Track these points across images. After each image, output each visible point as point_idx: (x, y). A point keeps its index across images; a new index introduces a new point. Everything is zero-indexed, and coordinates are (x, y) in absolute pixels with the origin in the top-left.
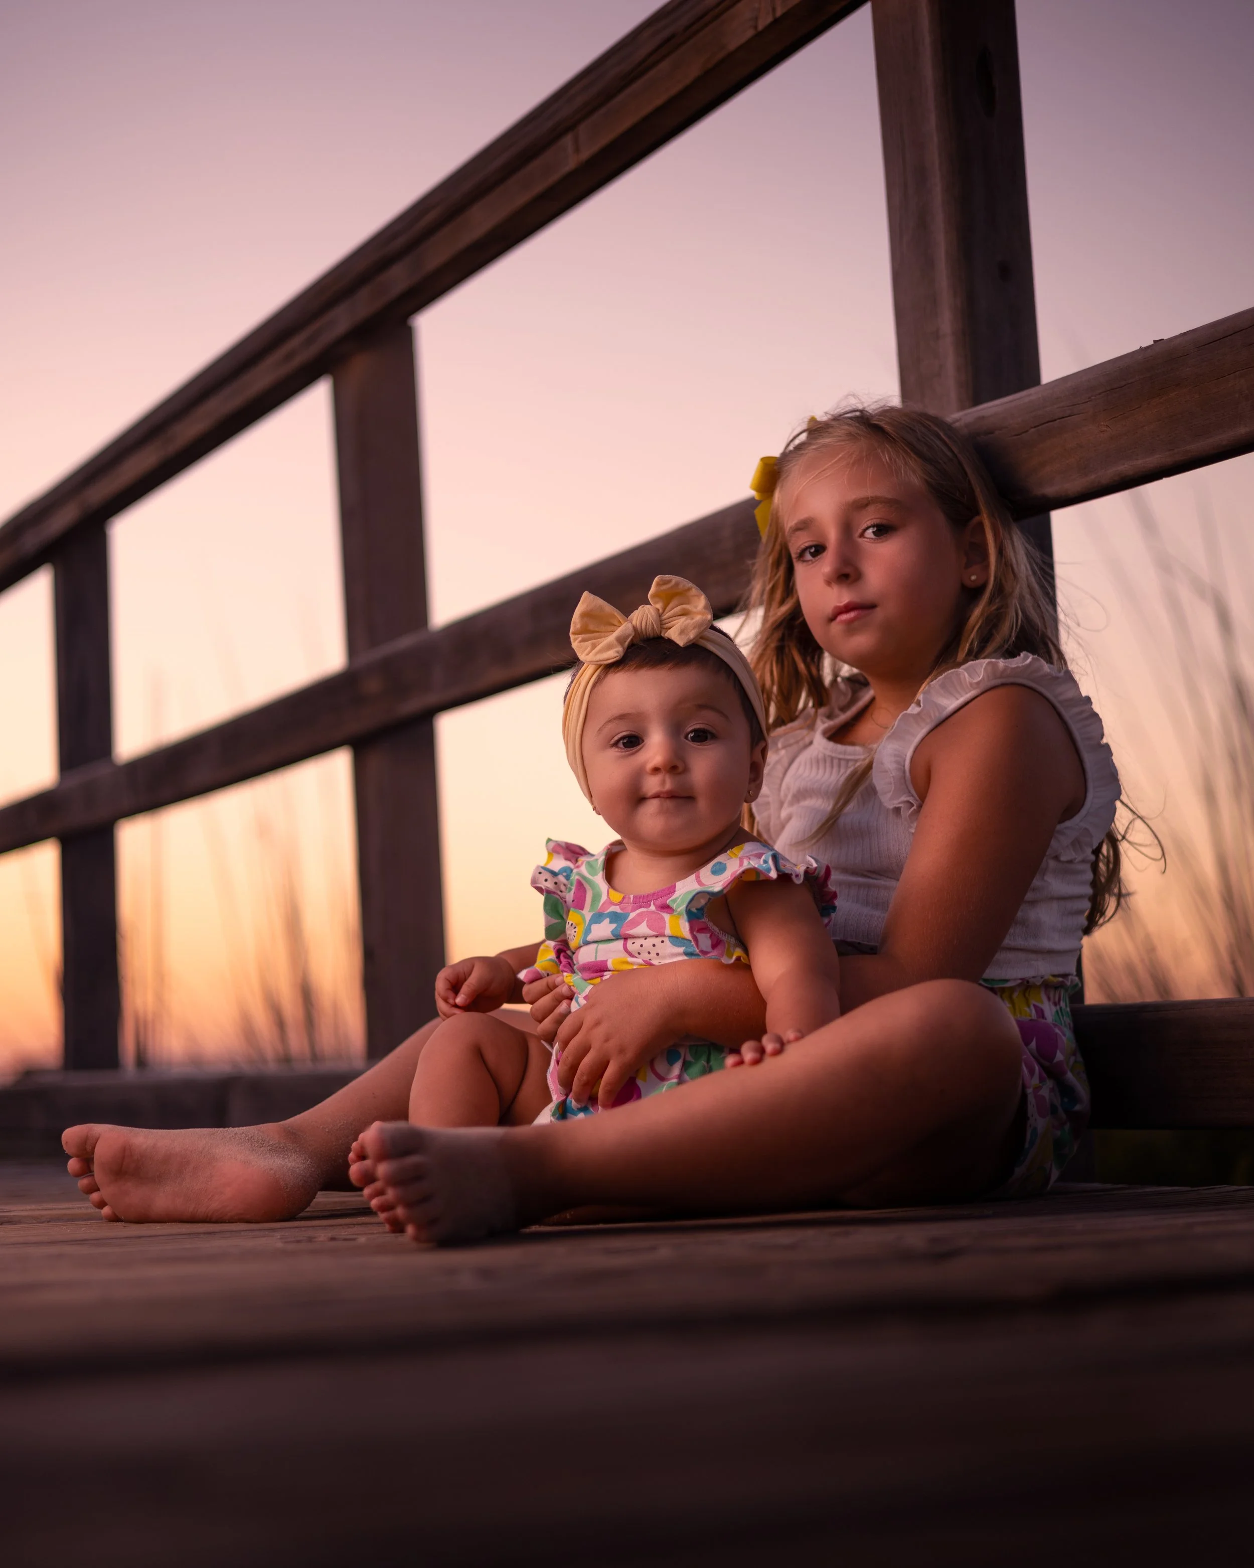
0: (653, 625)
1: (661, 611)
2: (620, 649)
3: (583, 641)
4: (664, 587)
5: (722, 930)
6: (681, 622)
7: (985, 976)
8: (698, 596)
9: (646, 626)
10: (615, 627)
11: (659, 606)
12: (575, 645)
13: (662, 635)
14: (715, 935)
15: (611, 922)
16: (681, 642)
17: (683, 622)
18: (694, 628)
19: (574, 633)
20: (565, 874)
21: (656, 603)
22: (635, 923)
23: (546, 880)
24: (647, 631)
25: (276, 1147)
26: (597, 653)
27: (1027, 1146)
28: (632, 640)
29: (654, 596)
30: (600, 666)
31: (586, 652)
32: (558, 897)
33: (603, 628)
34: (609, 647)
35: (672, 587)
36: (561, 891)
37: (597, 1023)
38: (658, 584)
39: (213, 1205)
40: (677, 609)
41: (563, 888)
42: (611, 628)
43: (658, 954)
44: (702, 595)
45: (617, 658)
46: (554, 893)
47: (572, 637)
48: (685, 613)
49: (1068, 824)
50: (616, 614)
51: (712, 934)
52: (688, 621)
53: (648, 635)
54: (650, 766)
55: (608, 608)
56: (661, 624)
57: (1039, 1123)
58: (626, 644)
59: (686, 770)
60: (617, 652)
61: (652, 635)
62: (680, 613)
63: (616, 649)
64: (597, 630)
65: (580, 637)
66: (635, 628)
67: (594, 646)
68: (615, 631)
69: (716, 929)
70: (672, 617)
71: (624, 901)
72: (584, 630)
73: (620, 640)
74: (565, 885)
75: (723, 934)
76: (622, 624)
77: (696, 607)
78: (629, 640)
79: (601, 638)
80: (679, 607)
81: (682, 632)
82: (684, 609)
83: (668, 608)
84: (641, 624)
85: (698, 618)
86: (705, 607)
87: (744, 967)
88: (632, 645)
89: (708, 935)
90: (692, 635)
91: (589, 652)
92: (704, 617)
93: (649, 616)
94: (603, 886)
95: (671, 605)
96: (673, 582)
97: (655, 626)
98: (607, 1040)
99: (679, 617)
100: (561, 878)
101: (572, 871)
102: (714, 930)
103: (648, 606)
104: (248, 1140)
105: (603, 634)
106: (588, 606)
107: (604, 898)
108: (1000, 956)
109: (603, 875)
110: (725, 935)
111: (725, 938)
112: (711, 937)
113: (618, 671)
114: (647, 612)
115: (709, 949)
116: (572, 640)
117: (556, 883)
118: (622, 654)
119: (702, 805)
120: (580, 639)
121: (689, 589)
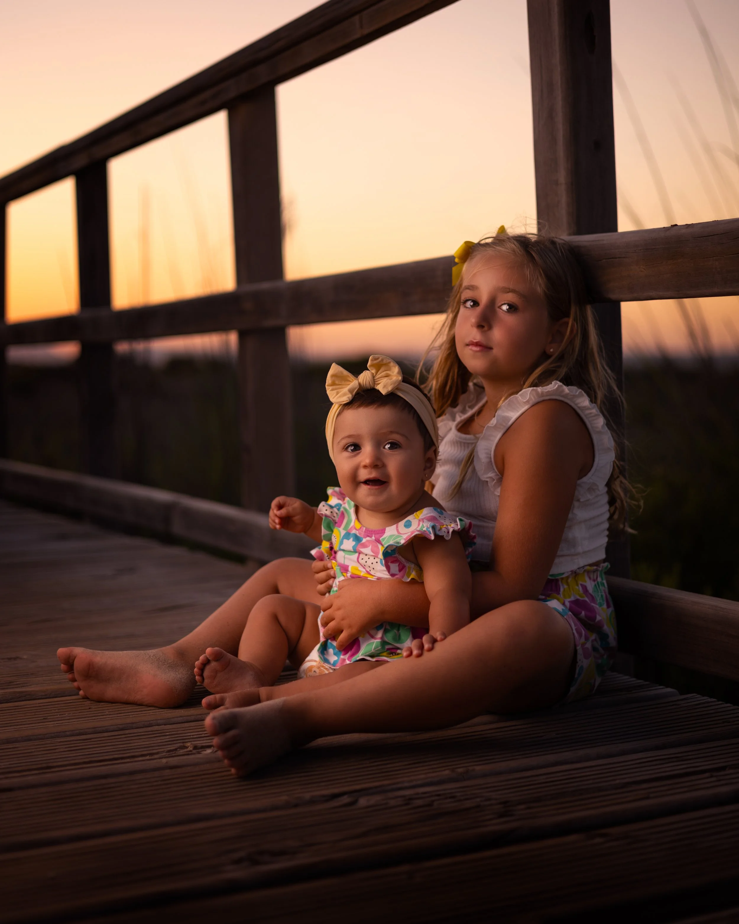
0: (369, 382)
1: (374, 374)
2: (350, 396)
3: (332, 390)
4: (375, 362)
5: (406, 560)
6: (384, 381)
7: (551, 573)
8: (395, 367)
9: (366, 383)
10: (350, 382)
11: (374, 371)
12: (328, 392)
13: (375, 387)
14: (402, 563)
15: (353, 541)
16: (384, 392)
17: (386, 381)
18: (391, 384)
19: (328, 386)
20: (337, 507)
21: (372, 370)
22: (365, 546)
23: (326, 510)
24: (367, 386)
25: (172, 664)
26: (338, 398)
27: (576, 676)
28: (358, 390)
29: (371, 366)
30: (341, 405)
31: (333, 396)
32: (331, 519)
33: (343, 383)
34: (344, 395)
35: (380, 362)
36: (334, 517)
37: (339, 609)
38: (372, 360)
39: (138, 697)
40: (383, 374)
41: (335, 515)
42: (348, 383)
43: (373, 569)
44: (396, 366)
45: (348, 401)
46: (329, 517)
47: (327, 387)
48: (387, 376)
49: (585, 479)
50: (349, 375)
51: (400, 563)
52: (389, 380)
53: (367, 387)
54: (363, 464)
55: (345, 372)
56: (374, 382)
57: (583, 662)
58: (354, 393)
59: (384, 466)
60: (348, 398)
61: (369, 388)
62: (385, 376)
63: (348, 396)
64: (340, 383)
65: (331, 388)
66: (359, 384)
67: (337, 393)
68: (349, 385)
69: (403, 560)
70: (381, 378)
71: (361, 530)
72: (333, 384)
73: (351, 391)
74: (337, 513)
75: (407, 562)
76: (354, 381)
77: (393, 373)
78: (356, 390)
79: (343, 388)
80: (385, 372)
81: (385, 387)
82: (387, 373)
83: (379, 373)
84: (363, 381)
85: (394, 378)
86: (398, 373)
87: (419, 582)
88: (357, 394)
89: (397, 564)
90: (390, 388)
91: (335, 396)
92: (397, 378)
93: (368, 377)
94: (353, 516)
95: (380, 371)
96: (380, 359)
97: (371, 383)
98: (343, 619)
99: (384, 378)
100: (335, 510)
101: (341, 505)
102: (401, 560)
103: (368, 371)
104: (157, 660)
105: (343, 386)
106: (334, 371)
107: (352, 524)
108: (557, 561)
109: (354, 510)
110: (408, 563)
111: (407, 565)
112: (399, 565)
113: (349, 409)
114: (366, 375)
115: (397, 572)
116: (327, 389)
117: (332, 512)
118: (351, 399)
119: (393, 487)
120: (330, 389)
121: (389, 363)
